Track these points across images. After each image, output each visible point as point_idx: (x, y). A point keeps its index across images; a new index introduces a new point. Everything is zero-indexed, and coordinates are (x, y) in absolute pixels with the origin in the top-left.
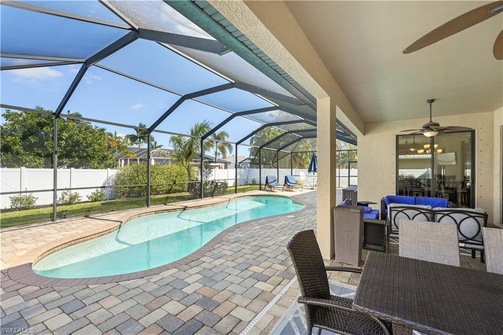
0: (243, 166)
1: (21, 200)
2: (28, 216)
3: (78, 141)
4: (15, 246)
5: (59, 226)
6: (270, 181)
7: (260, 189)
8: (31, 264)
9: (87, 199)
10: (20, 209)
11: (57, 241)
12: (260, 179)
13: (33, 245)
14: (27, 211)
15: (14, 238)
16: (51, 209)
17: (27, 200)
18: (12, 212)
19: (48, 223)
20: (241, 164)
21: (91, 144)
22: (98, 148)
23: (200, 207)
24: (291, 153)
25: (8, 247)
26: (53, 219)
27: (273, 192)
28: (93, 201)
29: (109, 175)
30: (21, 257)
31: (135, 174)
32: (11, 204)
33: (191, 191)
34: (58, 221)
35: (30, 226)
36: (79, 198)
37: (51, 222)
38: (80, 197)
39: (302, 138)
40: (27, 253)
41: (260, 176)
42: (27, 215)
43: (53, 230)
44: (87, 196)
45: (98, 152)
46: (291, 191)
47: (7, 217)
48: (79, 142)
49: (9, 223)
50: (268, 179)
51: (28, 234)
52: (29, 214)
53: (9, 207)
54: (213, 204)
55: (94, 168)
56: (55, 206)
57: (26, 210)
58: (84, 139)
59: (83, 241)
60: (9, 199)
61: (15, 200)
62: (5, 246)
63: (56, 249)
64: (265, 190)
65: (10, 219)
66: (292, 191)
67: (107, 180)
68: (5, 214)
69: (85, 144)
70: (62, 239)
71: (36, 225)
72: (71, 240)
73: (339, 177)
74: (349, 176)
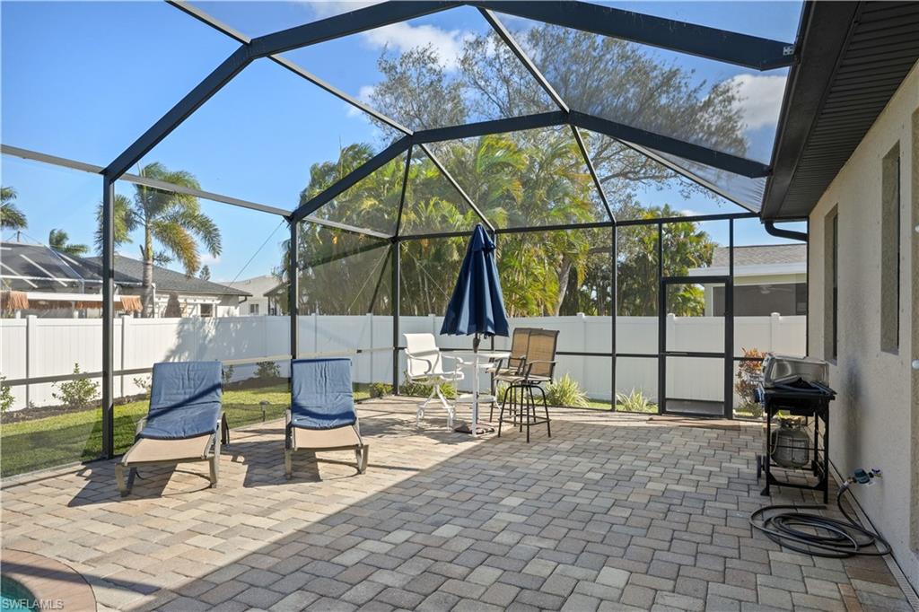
73: (614, 355)
74: (662, 355)
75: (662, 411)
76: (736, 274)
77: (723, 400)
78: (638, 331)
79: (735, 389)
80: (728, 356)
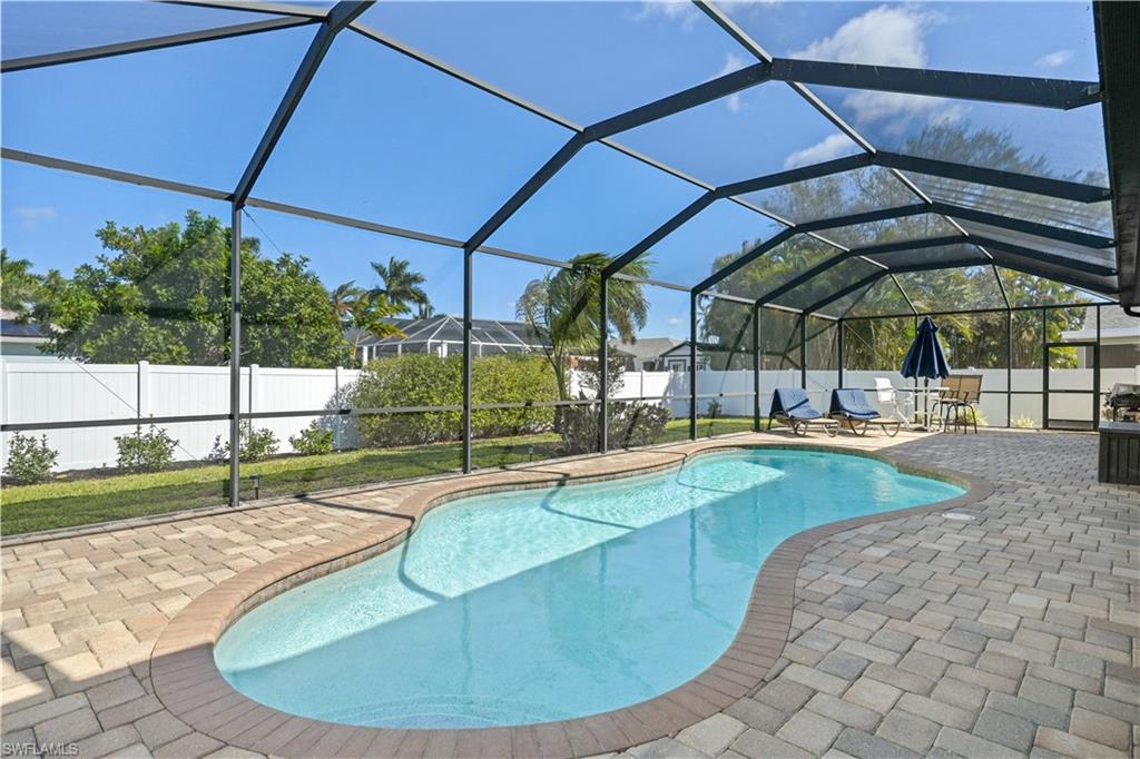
0: (672, 363)
1: (141, 446)
2: (161, 487)
3: (262, 296)
4: (151, 577)
5: (250, 522)
6: (787, 403)
7: (757, 428)
8: (210, 646)
9: (289, 449)
10: (140, 470)
11: (260, 569)
12: (757, 397)
13: (199, 578)
14: (157, 475)
15: (143, 553)
16: (222, 472)
17: (153, 446)
18: (121, 478)
19: (220, 510)
20: (666, 359)
21: (292, 302)
22: (309, 314)
23: (612, 476)
24: (840, 321)
25: (136, 582)
26: (232, 500)
27: (804, 436)
28: (305, 455)
29: (341, 386)
30: (179, 617)
31: (409, 381)
32: (120, 456)
33: (567, 431)
34: (244, 505)
35: (177, 517)
36: (271, 446)
37: (224, 508)
38: (274, 442)
39: (884, 272)
40: (190, 605)
41: (757, 389)
42: (158, 484)
43: (238, 532)
44: (291, 440)
45: (310, 324)
46: (858, 436)
47: (113, 489)
48: (265, 298)
49: (122, 505)
50: (783, 398)
51: (175, 540)
52: (163, 484)
53: (113, 464)
54: (645, 470)
55: (298, 366)
56: (237, 460)
57: (152, 472)
58: (277, 289)
59: (328, 573)
60: (116, 444)
61: (129, 447)
62: (127, 578)
63: (263, 594)
64: (769, 430)
65: (122, 493)
66: (863, 436)
67: (336, 397)
68: (108, 480)
69: (278, 305)
70: (272, 566)
71: (189, 514)
72: (299, 566)
73: (1009, 393)
74: (1046, 392)
75: (1046, 426)
76: (1102, 336)
77: (1092, 419)
78: (1029, 378)
79: (1101, 414)
80: (1096, 393)
